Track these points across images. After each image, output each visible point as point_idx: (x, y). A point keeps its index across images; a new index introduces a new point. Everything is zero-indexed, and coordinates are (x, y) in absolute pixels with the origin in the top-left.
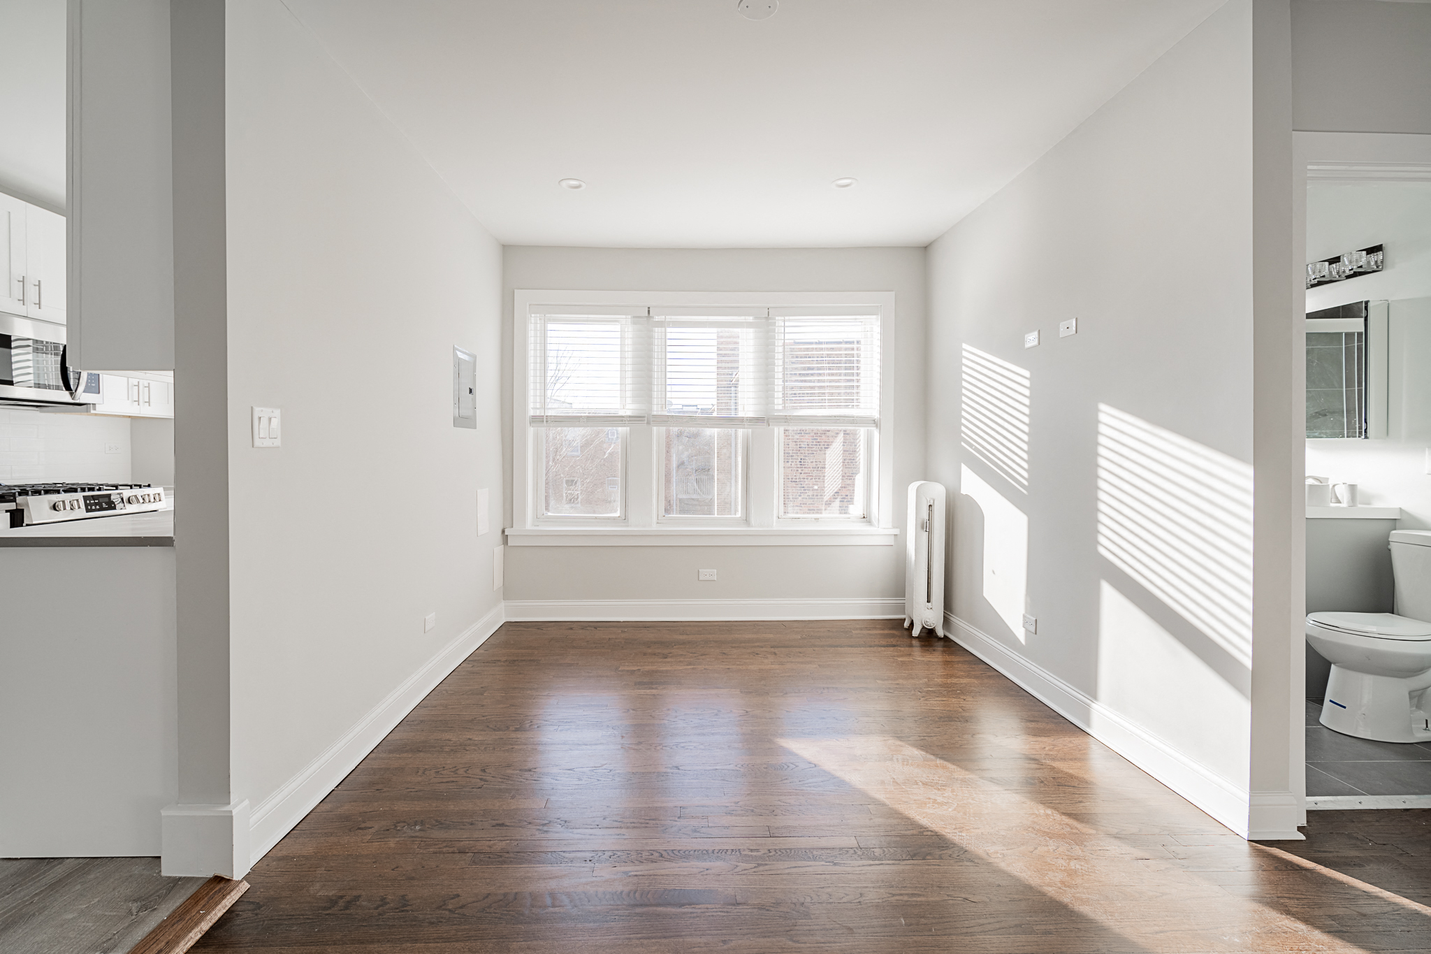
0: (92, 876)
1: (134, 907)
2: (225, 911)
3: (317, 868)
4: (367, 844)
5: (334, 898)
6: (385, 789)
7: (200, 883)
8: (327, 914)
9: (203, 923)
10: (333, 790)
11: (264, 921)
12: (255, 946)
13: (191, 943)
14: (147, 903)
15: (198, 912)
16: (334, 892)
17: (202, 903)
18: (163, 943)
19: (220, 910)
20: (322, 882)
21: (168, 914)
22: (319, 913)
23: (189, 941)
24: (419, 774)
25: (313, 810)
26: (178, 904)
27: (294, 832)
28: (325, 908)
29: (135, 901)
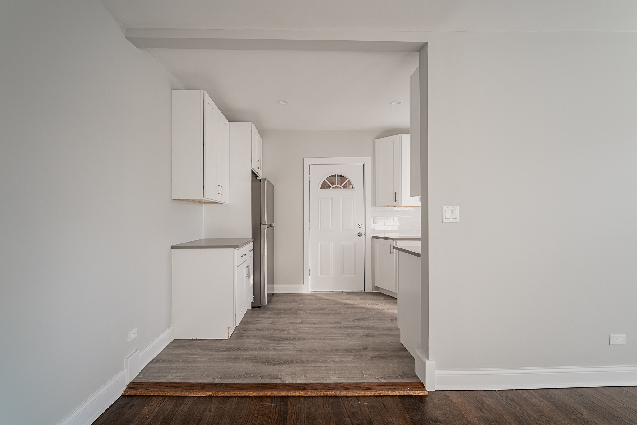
0: (406, 360)
1: (401, 374)
2: (414, 394)
3: (449, 407)
4: (473, 417)
5: (438, 420)
6: (513, 407)
7: (418, 381)
8: (430, 422)
9: (405, 392)
10: (494, 390)
11: (417, 406)
12: (406, 410)
13: (398, 394)
14: (404, 376)
15: (408, 388)
16: (441, 419)
17: (412, 386)
18: (393, 388)
19: (413, 393)
20: (444, 413)
21: (403, 382)
22: (429, 420)
23: (398, 393)
24: (538, 414)
25: (477, 390)
26: (407, 382)
27: (462, 392)
28: (432, 420)
29: (403, 373)
